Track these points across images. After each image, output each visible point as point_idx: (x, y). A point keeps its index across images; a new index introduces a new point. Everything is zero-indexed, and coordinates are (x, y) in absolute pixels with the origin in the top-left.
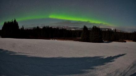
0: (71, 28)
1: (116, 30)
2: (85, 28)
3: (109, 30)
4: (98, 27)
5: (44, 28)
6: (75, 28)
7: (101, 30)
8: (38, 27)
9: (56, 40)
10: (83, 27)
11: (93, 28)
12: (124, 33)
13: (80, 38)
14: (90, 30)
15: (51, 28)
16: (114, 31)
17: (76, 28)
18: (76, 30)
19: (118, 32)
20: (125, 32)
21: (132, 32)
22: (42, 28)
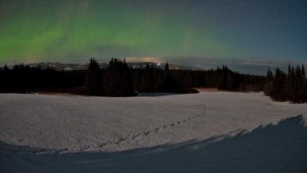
0: (64, 66)
1: (167, 65)
2: (93, 64)
3: (150, 67)
4: (123, 61)
5: (16, 67)
6: (71, 66)
7: (129, 66)
8: (6, 67)
9: (37, 95)
10: (90, 62)
11: (111, 63)
12: (190, 71)
13: (84, 87)
14: (104, 69)
15: (28, 67)
16: (163, 69)
17: (73, 65)
18: (74, 71)
19: (174, 71)
20: (193, 70)
21: (215, 69)
22: (12, 68)
